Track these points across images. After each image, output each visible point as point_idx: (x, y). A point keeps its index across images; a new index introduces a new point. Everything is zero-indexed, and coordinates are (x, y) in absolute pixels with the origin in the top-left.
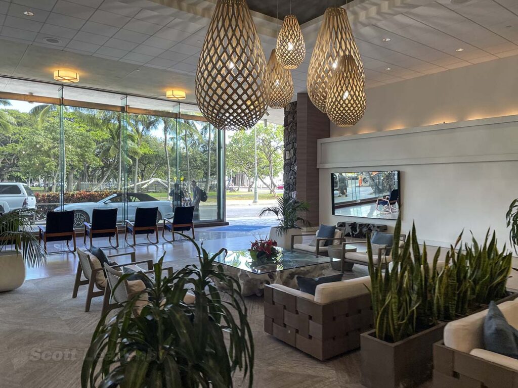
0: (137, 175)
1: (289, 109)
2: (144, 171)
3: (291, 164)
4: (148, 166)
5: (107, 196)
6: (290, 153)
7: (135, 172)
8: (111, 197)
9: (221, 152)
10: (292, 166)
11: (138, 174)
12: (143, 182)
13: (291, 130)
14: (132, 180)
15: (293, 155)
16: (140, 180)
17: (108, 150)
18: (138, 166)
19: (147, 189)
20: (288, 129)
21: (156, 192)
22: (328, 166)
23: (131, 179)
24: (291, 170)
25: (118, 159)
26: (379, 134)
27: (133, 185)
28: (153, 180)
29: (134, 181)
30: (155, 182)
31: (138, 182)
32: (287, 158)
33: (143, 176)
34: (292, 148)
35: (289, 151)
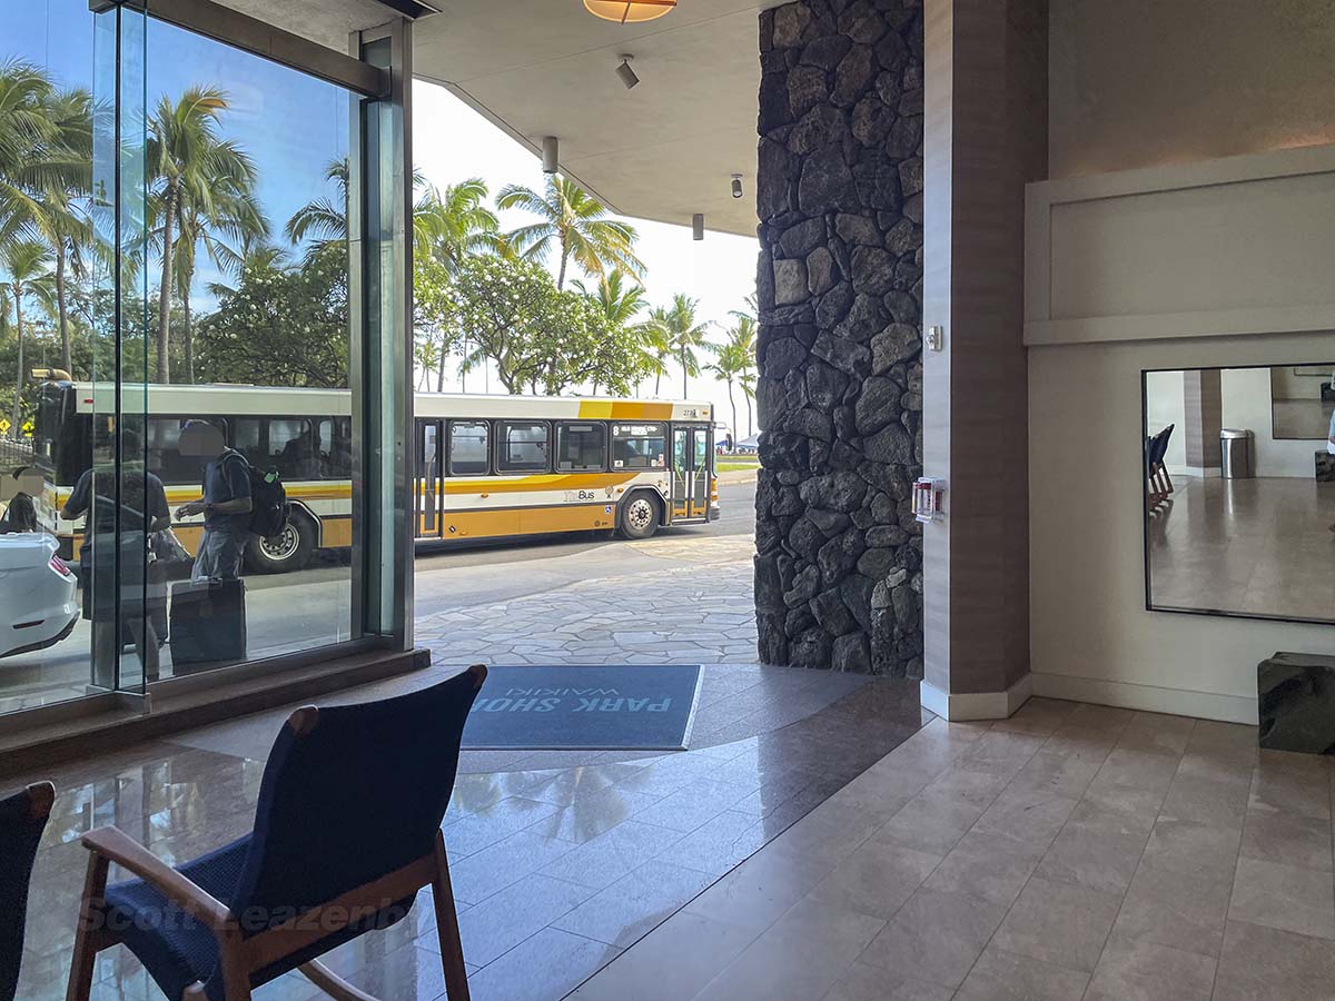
1: (795, 31)
3: (815, 332)
6: (804, 271)
9: (385, 259)
10: (821, 339)
13: (812, 148)
15: (825, 277)
20: (784, 144)
22: (1102, 329)
24: (808, 359)
32: (785, 294)
34: (823, 242)
35: (802, 259)
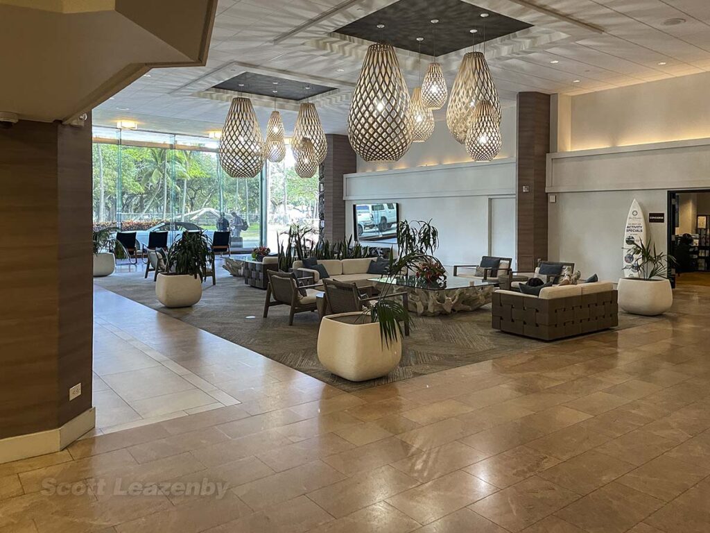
0: (185, 204)
2: (193, 198)
4: (199, 192)
5: (154, 225)
7: (182, 200)
8: (160, 225)
11: (187, 202)
12: (192, 213)
14: (178, 211)
16: (189, 210)
17: (151, 174)
18: (187, 192)
19: (197, 220)
21: (208, 225)
22: (351, 198)
23: (178, 209)
25: (163, 184)
26: (391, 172)
27: (180, 216)
28: (205, 210)
29: (181, 212)
30: (207, 212)
31: (186, 212)
32: (322, 190)
33: (192, 205)
